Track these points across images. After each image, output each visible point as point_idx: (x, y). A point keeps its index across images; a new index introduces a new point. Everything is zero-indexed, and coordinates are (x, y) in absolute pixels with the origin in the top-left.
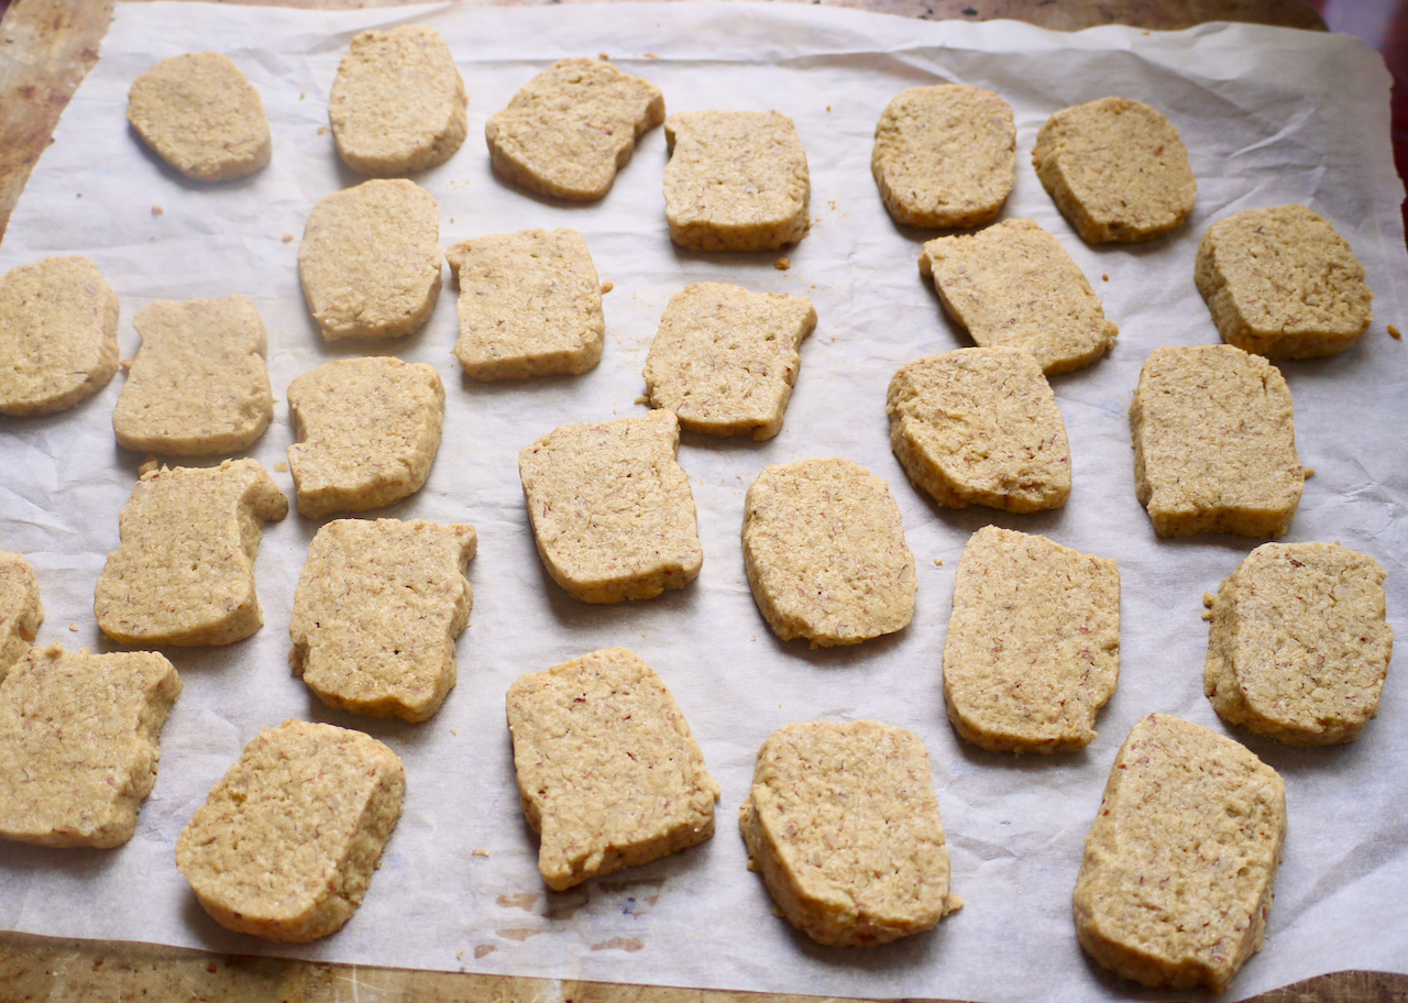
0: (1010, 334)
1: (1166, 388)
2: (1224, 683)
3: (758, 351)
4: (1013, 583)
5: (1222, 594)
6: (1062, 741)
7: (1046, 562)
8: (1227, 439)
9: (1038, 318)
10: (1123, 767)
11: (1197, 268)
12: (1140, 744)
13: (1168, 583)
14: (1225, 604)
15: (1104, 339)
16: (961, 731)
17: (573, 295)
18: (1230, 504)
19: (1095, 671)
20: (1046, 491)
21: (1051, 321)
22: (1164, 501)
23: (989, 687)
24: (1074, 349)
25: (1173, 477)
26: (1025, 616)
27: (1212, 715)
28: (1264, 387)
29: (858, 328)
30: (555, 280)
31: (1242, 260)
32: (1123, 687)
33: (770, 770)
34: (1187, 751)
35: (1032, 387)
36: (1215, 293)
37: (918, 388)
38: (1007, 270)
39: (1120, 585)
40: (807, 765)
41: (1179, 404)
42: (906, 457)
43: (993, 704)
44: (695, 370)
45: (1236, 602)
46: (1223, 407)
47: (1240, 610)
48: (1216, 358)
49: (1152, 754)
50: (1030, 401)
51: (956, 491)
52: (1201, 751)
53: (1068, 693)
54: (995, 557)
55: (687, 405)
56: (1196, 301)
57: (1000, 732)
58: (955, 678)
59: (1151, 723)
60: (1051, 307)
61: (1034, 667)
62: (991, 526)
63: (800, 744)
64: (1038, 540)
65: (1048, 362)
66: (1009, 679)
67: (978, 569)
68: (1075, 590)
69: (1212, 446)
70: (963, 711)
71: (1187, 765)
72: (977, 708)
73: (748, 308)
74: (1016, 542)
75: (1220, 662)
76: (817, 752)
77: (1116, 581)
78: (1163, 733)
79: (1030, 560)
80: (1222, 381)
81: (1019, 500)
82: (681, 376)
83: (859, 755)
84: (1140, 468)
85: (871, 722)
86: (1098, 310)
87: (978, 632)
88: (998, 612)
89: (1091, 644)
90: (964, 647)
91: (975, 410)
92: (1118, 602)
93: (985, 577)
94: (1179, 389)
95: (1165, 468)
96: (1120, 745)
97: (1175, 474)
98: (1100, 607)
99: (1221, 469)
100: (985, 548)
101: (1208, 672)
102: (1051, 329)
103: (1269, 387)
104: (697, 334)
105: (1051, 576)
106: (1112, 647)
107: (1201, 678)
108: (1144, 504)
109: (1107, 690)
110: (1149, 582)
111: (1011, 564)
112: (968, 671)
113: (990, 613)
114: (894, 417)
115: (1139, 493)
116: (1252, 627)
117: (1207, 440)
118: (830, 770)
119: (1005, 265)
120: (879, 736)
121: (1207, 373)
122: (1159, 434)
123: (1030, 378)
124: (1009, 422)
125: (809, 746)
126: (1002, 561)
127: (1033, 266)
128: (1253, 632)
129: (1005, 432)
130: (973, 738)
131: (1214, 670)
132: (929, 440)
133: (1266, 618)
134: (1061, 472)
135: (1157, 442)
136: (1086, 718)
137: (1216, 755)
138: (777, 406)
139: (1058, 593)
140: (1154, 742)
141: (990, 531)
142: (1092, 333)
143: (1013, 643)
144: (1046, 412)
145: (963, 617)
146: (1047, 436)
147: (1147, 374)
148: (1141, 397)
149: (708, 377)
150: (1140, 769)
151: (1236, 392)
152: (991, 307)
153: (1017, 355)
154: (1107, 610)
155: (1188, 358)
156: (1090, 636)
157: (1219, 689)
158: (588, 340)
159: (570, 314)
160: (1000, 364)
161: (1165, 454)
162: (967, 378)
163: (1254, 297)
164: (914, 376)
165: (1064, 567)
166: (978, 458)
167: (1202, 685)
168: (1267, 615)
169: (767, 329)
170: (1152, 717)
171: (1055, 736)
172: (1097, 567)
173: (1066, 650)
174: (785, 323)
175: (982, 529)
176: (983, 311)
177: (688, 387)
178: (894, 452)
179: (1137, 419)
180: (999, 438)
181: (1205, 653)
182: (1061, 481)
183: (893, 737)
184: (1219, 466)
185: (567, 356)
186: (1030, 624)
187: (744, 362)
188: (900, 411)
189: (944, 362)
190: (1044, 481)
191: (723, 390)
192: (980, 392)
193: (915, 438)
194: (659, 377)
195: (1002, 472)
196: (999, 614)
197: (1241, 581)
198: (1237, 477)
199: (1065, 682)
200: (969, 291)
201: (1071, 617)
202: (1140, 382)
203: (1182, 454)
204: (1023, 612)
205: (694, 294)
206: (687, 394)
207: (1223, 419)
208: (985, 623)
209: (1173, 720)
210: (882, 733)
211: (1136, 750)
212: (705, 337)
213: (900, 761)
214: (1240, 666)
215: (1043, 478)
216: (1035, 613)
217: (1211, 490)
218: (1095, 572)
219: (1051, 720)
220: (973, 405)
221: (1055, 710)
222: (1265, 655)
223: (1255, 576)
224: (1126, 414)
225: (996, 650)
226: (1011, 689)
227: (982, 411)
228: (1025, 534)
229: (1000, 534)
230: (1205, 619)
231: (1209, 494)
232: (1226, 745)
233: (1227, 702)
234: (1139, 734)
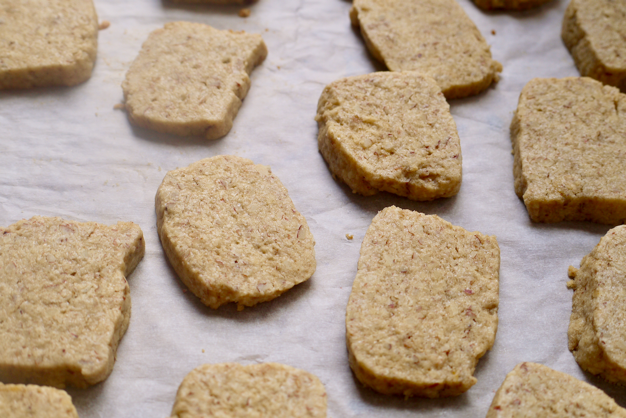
0: (417, 64)
1: (539, 107)
2: (586, 338)
3: (215, 70)
4: (410, 252)
5: (584, 266)
6: (446, 386)
7: (438, 236)
8: (587, 145)
9: (440, 54)
10: (498, 408)
11: (563, 28)
12: (514, 388)
13: (540, 258)
14: (586, 274)
15: (491, 72)
16: (359, 376)
17: (72, 25)
18: (590, 195)
19: (476, 326)
20: (440, 180)
21: (450, 57)
22: (537, 191)
23: (385, 338)
24: (467, 78)
25: (544, 173)
26: (418, 279)
27: (574, 366)
28: (616, 108)
29: (299, 60)
30: (61, 15)
31: (597, 19)
32: (500, 342)
33: (182, 404)
34: (554, 395)
35: (433, 102)
36: (577, 44)
37: (340, 99)
38: (417, 21)
39: (499, 257)
40: (216, 401)
41: (549, 119)
42: (328, 153)
43: (387, 352)
44: (163, 82)
45: (596, 272)
46: (584, 122)
47: (599, 278)
48: (578, 86)
49: (524, 397)
50: (430, 111)
51: (367, 179)
52: (566, 395)
53: (453, 344)
54: (395, 231)
55: (152, 109)
56: (562, 51)
57: (392, 376)
58: (355, 329)
59: (523, 370)
60: (450, 48)
61: (424, 322)
62: (394, 206)
63: (212, 382)
64: (432, 219)
65: (446, 85)
66: (402, 331)
67: (380, 240)
68: (461, 260)
69: (575, 150)
70: (361, 357)
71: (554, 407)
72: (373, 355)
73: (211, 39)
74: (414, 219)
75: (582, 321)
76: (227, 390)
77: (496, 253)
78: (533, 379)
79: (425, 234)
80: (583, 103)
81: (418, 188)
82: (151, 86)
83: (264, 393)
84: (517, 168)
85: (278, 365)
86: (487, 51)
87: (377, 291)
88: (395, 275)
89: (474, 303)
90: (364, 303)
91: (385, 117)
92: (498, 270)
93: (386, 247)
94: (549, 108)
95: (538, 166)
96: (496, 390)
97: (545, 170)
98: (482, 274)
99: (583, 167)
100: (388, 223)
101: (571, 330)
102: (450, 62)
103: (620, 108)
104: (168, 57)
105: (442, 248)
106: (492, 307)
107: (565, 335)
108: (520, 196)
109: (486, 343)
110: (524, 257)
111: (408, 236)
112: (366, 323)
113: (389, 276)
114: (322, 122)
115: (516, 188)
116: (609, 291)
117: (571, 146)
118: (236, 405)
119: (416, 17)
120: (284, 377)
121: (571, 97)
122: (533, 141)
123: (431, 95)
124: (413, 127)
125: (219, 384)
126: (401, 234)
127: (437, 18)
128: (609, 295)
129: (409, 134)
130: (368, 382)
131: (576, 328)
132: (346, 139)
133: (620, 285)
134: (454, 166)
135: (532, 147)
136: (467, 366)
137: (579, 398)
138: (225, 111)
139: (447, 261)
140: (526, 387)
141: (393, 211)
142: (482, 67)
143: (407, 301)
144: (443, 121)
145: (365, 278)
146: (443, 139)
147: (524, 98)
148: (519, 113)
149: (172, 88)
150: (512, 410)
151: (594, 111)
152: (403, 45)
153: (422, 78)
154: (488, 276)
155: (556, 86)
156: (473, 297)
157: (581, 344)
158: (79, 58)
159: (68, 38)
160: (407, 84)
161: (538, 156)
162: (381, 93)
163: (607, 44)
164: (338, 91)
165: (453, 241)
166: (386, 153)
167: (566, 341)
168: (621, 282)
169: (224, 55)
170: (524, 366)
171: (440, 381)
172: (481, 242)
173: (452, 308)
174: (240, 51)
175: (386, 209)
176: (396, 48)
177: (156, 95)
178: (320, 152)
179: (516, 131)
180: (405, 138)
181: (569, 314)
182: (453, 173)
183: (296, 378)
184: (581, 165)
185: (60, 69)
186: (422, 286)
187: (203, 77)
188: (325, 118)
189: (363, 81)
190: (439, 173)
191: (184, 98)
192: (390, 104)
193: (335, 136)
194: (134, 87)
195: (405, 164)
196: (396, 277)
197: (599, 255)
198: (596, 174)
199: (451, 335)
200: (387, 33)
201: (457, 281)
202: (519, 103)
203: (551, 156)
204: (417, 276)
205: (170, 29)
206: (154, 100)
207: (584, 130)
208: (384, 284)
209: (542, 368)
210: (287, 374)
211: (510, 394)
212: (174, 59)
213: (301, 399)
214: (599, 323)
215: (438, 170)
216: (428, 277)
217: (574, 184)
218: (479, 246)
219: (437, 367)
220: (384, 113)
221: (441, 358)
222: (620, 315)
223: (611, 251)
224: (507, 128)
225: (392, 306)
226: (403, 340)
227: (391, 118)
228: (421, 214)
229: (401, 213)
230: (569, 288)
231: (573, 186)
232: (587, 390)
233: (588, 355)
234: (513, 380)
